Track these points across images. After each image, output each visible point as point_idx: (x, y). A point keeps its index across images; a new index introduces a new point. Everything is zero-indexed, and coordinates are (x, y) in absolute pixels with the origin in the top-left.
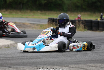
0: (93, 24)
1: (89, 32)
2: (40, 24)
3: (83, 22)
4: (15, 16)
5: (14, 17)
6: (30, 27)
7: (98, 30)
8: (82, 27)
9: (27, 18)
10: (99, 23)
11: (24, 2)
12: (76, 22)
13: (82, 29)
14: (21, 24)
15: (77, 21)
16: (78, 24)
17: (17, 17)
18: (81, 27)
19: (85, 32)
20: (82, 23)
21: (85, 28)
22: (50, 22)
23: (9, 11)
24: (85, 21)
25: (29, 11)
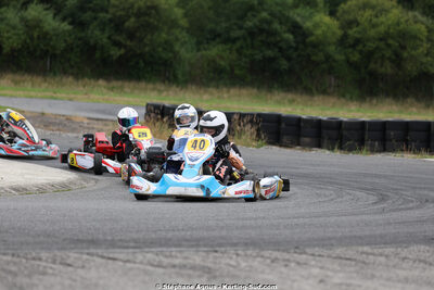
0: (283, 125)
1: (275, 149)
3: (254, 120)
4: (33, 94)
5: (31, 97)
6: (90, 129)
7: (299, 145)
8: (251, 134)
9: (70, 100)
10: (302, 124)
11: (58, 52)
13: (249, 140)
15: (236, 117)
16: (240, 125)
17: (42, 98)
18: (248, 134)
20: (251, 121)
22: (152, 115)
23: (10, 76)
25: (70, 79)
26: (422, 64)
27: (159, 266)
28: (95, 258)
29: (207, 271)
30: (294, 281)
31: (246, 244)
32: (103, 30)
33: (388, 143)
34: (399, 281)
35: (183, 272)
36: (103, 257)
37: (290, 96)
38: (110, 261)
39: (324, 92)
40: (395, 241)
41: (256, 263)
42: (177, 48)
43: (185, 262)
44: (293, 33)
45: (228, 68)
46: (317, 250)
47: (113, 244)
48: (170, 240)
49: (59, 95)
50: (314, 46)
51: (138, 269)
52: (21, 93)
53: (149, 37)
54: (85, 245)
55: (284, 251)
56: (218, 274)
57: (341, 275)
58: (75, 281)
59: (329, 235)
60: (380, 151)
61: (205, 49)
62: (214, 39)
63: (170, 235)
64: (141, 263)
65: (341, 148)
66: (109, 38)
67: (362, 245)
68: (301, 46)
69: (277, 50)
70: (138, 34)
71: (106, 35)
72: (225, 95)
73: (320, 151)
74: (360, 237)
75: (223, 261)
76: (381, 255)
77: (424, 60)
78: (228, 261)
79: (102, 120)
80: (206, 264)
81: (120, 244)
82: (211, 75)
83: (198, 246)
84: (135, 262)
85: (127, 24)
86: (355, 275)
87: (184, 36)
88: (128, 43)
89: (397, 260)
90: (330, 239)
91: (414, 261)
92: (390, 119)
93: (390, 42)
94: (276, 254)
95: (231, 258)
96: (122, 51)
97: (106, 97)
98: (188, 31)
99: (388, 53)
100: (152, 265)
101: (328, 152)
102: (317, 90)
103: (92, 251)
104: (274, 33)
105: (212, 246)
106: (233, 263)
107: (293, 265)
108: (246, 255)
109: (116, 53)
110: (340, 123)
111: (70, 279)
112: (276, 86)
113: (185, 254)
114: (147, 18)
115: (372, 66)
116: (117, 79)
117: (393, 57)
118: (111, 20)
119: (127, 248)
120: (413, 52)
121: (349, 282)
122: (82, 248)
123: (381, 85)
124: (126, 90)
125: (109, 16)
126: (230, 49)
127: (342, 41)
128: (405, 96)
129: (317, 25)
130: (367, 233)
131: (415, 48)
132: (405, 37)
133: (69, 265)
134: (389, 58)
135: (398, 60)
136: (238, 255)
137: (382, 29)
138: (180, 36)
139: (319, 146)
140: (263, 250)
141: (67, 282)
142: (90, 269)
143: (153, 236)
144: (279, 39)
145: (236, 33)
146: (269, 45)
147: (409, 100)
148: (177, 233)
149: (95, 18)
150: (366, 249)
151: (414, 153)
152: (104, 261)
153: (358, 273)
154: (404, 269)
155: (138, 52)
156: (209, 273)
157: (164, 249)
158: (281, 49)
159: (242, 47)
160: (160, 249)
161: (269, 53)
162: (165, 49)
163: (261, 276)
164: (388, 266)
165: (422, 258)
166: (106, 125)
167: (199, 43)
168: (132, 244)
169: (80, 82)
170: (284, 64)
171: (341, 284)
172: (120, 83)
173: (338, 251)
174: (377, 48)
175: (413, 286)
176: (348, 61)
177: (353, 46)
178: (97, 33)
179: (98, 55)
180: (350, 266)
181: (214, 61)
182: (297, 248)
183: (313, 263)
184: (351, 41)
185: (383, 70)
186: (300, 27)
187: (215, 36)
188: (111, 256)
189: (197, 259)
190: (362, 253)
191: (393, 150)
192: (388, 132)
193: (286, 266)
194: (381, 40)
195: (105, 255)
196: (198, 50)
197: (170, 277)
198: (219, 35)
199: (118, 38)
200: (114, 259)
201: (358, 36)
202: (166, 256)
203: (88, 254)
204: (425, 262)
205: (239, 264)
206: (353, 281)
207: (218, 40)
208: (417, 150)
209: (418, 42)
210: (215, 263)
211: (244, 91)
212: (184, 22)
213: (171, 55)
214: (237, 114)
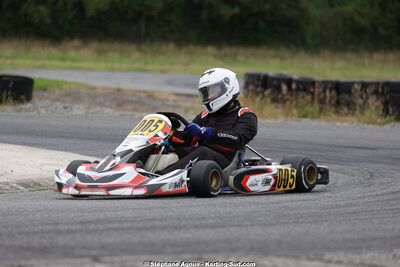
3: (380, 90)
4: (117, 66)
5: (113, 70)
6: (176, 107)
8: (377, 108)
9: (163, 72)
11: (155, 13)
12: (353, 91)
13: (373, 116)
14: (143, 95)
15: (356, 86)
16: (362, 97)
17: (127, 71)
18: (373, 108)
19: (388, 126)
20: (376, 92)
21: (386, 112)
22: (251, 87)
23: (95, 45)
24: (387, 84)
25: (172, 46)
49: (150, 67)
52: (102, 65)
214: (358, 83)
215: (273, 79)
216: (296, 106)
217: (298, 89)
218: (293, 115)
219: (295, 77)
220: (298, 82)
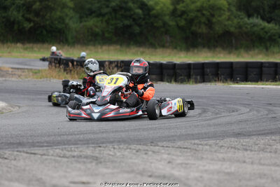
2: (31, 69)
3: (119, 65)
6: (13, 75)
12: (105, 65)
15: (107, 63)
16: (110, 69)
20: (117, 66)
22: (53, 64)
24: (122, 62)
26: (225, 25)
27: (64, 157)
28: (22, 153)
29: (96, 159)
30: (151, 163)
31: (119, 142)
32: (19, 11)
33: (206, 77)
34: (219, 160)
35: (80, 160)
36: (27, 153)
37: (141, 49)
38: (32, 155)
39: (163, 46)
40: (215, 136)
41: (126, 153)
42: (67, 21)
43: (81, 154)
44: (141, 9)
45: (101, 33)
46: (165, 144)
47: (33, 145)
48: (70, 140)
50: (156, 16)
51: (51, 159)
53: (48, 15)
54: (15, 146)
55: (144, 145)
56: (102, 160)
57: (182, 158)
58: (10, 168)
59: (173, 134)
60: (200, 82)
61: (85, 21)
62: (90, 14)
63: (70, 137)
64: (52, 155)
65: (176, 81)
66: (23, 16)
67: (193, 139)
68: (147, 17)
69: (131, 20)
70: (41, 13)
71: (21, 14)
72: (100, 50)
73: (162, 83)
74: (193, 135)
75: (105, 152)
76: (206, 145)
77: (226, 23)
78: (108, 152)
79: (21, 69)
80: (94, 155)
81: (37, 144)
82: (90, 38)
83: (88, 144)
84: (48, 155)
85: (34, 7)
86: (190, 158)
87: (71, 13)
88: (36, 19)
89: (217, 148)
90: (173, 136)
91: (228, 148)
92: (206, 61)
93: (205, 12)
94: (139, 147)
95: (110, 150)
96: (32, 24)
97: (22, 54)
98: (74, 9)
99: (203, 20)
100: (60, 157)
101: (167, 84)
102: (158, 44)
103: (20, 149)
104: (129, 9)
105: (97, 144)
106: (111, 153)
107: (150, 153)
108: (119, 148)
109: (27, 25)
110: (175, 65)
111: (7, 167)
112: (132, 43)
113: (81, 149)
114: (47, 2)
115: (193, 28)
116: (29, 42)
117: (207, 22)
118: (24, 5)
119: (42, 146)
120: (219, 19)
121: (186, 162)
122: (14, 148)
123: (200, 40)
124: (35, 49)
125: (22, 2)
126: (102, 21)
127: (174, 13)
128: (215, 47)
129: (157, 4)
130: (196, 132)
131: (220, 16)
132: (214, 9)
133: (6, 158)
134: (204, 23)
135: (210, 24)
136: (114, 148)
137: (198, 4)
138: (69, 13)
139: (162, 80)
140: (130, 144)
141: (5, 169)
142: (19, 160)
143: (59, 139)
144: (132, 13)
145: (105, 10)
146: (126, 17)
147: (218, 49)
148: (74, 136)
149: (14, 4)
150: (196, 141)
151: (223, 82)
152: (28, 155)
153: (192, 156)
154: (222, 153)
155: (42, 24)
156: (97, 160)
157: (66, 146)
158: (134, 20)
159: (109, 19)
160: (64, 147)
161: (127, 22)
162: (59, 22)
163: (130, 160)
164: (211, 151)
165: (233, 146)
166: (23, 72)
167: (81, 18)
168: (45, 144)
169: (5, 45)
170: (137, 29)
171: (182, 164)
172: (31, 45)
173: (179, 143)
174: (196, 17)
175: (228, 163)
176: (178, 25)
177: (181, 16)
178: (15, 13)
179: (16, 27)
180: (187, 152)
181: (91, 29)
182: (152, 142)
183: (163, 151)
184: (179, 13)
185: (200, 31)
186: (146, 5)
187: (91, 13)
188: (33, 152)
189: (88, 152)
190: (194, 144)
191: (210, 81)
192: (205, 69)
193: (146, 154)
194: (198, 11)
195: (29, 151)
196: (81, 22)
197: (72, 163)
198: (94, 12)
199: (28, 16)
200: (35, 154)
201: (183, 9)
202: (69, 151)
203: (17, 151)
204: (235, 148)
205: (115, 154)
206: (189, 162)
207: (93, 15)
208: (225, 80)
209: (222, 12)
210: (100, 154)
211: (112, 48)
212: (71, 4)
213: (63, 26)
214: (108, 61)
215: (63, 60)
216: (77, 74)
217: (77, 65)
218: (75, 78)
219: (75, 59)
220: (77, 61)
